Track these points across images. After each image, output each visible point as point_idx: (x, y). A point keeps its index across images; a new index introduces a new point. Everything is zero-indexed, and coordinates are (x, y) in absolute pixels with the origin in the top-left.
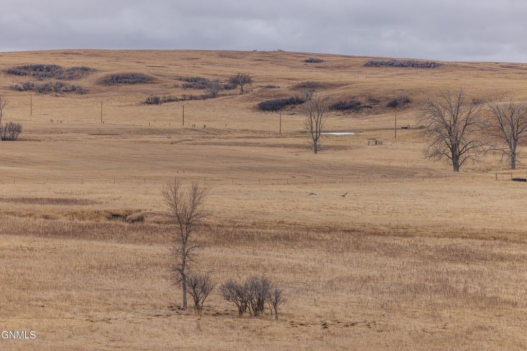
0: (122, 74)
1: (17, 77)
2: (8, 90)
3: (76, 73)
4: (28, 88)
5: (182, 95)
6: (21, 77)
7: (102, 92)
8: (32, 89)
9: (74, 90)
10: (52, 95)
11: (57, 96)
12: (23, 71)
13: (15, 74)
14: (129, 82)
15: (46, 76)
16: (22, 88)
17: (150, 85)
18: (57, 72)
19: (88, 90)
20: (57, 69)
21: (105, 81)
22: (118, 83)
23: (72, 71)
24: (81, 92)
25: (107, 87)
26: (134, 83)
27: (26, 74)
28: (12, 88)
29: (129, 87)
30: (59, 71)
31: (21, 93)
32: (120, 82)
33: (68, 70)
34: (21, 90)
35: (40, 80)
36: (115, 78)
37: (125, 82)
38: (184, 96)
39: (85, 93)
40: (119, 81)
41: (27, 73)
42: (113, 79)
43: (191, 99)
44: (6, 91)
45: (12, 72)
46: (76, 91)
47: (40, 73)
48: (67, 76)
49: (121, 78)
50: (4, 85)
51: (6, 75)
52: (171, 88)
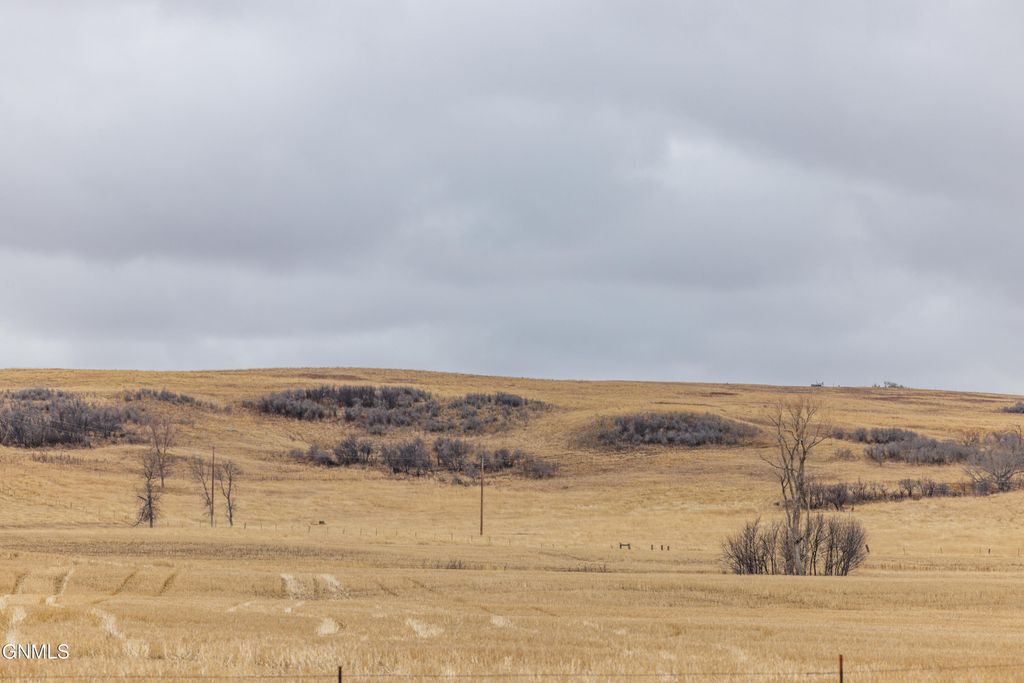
0: (653, 416)
1: (296, 424)
2: (288, 462)
3: (484, 414)
4: (350, 456)
5: (901, 482)
6: (309, 424)
7: (605, 471)
8: (364, 462)
9: (506, 465)
10: (442, 480)
11: (460, 482)
12: (307, 404)
13: (288, 414)
14: (683, 442)
15: (389, 421)
16: (334, 458)
17: (751, 450)
18: (420, 410)
19: (555, 467)
20: (416, 400)
21: (602, 437)
22: (645, 443)
23: (471, 408)
24: (537, 470)
25: (615, 458)
26: (698, 444)
27: (321, 416)
28: (297, 456)
29: (688, 456)
30: (428, 408)
31: (334, 472)
32: (651, 441)
33: (456, 405)
34: (330, 464)
35: (374, 433)
36: (632, 429)
37: (671, 441)
38: (907, 484)
39: (550, 476)
40: (647, 438)
41: (326, 412)
42: (625, 429)
43: (930, 495)
44: (284, 466)
45: (274, 408)
46: (514, 469)
47: (369, 412)
48: (457, 422)
49: (654, 429)
50: (268, 448)
51: (258, 418)
52: (831, 460)
